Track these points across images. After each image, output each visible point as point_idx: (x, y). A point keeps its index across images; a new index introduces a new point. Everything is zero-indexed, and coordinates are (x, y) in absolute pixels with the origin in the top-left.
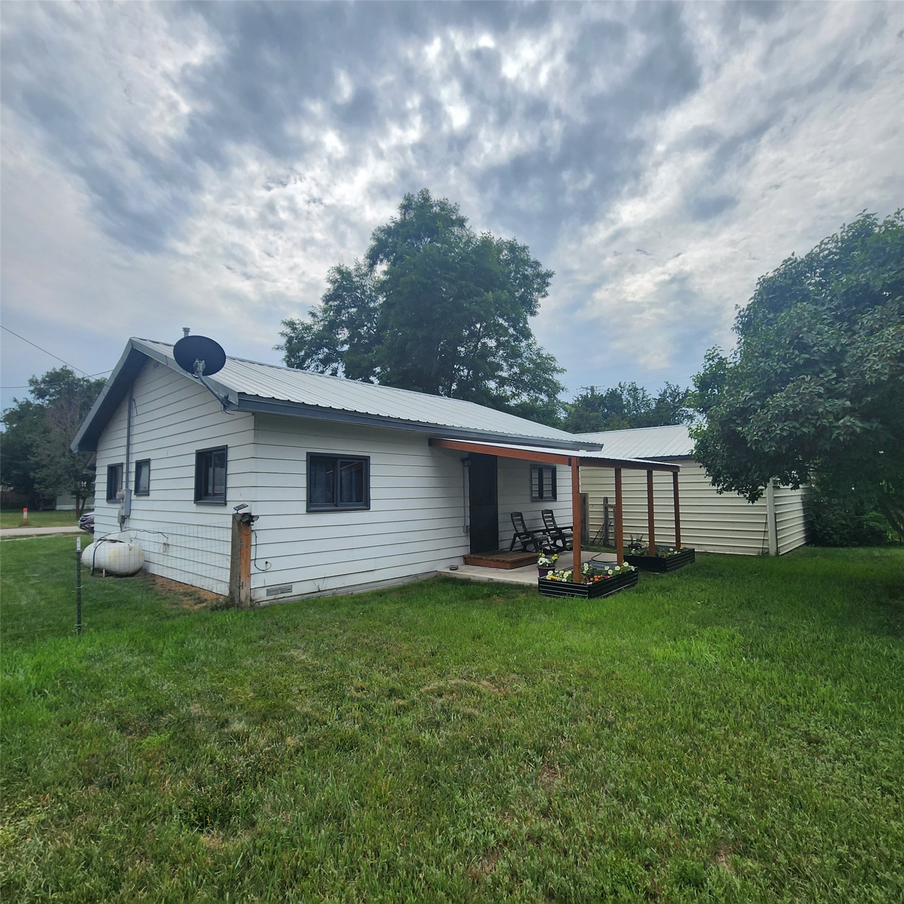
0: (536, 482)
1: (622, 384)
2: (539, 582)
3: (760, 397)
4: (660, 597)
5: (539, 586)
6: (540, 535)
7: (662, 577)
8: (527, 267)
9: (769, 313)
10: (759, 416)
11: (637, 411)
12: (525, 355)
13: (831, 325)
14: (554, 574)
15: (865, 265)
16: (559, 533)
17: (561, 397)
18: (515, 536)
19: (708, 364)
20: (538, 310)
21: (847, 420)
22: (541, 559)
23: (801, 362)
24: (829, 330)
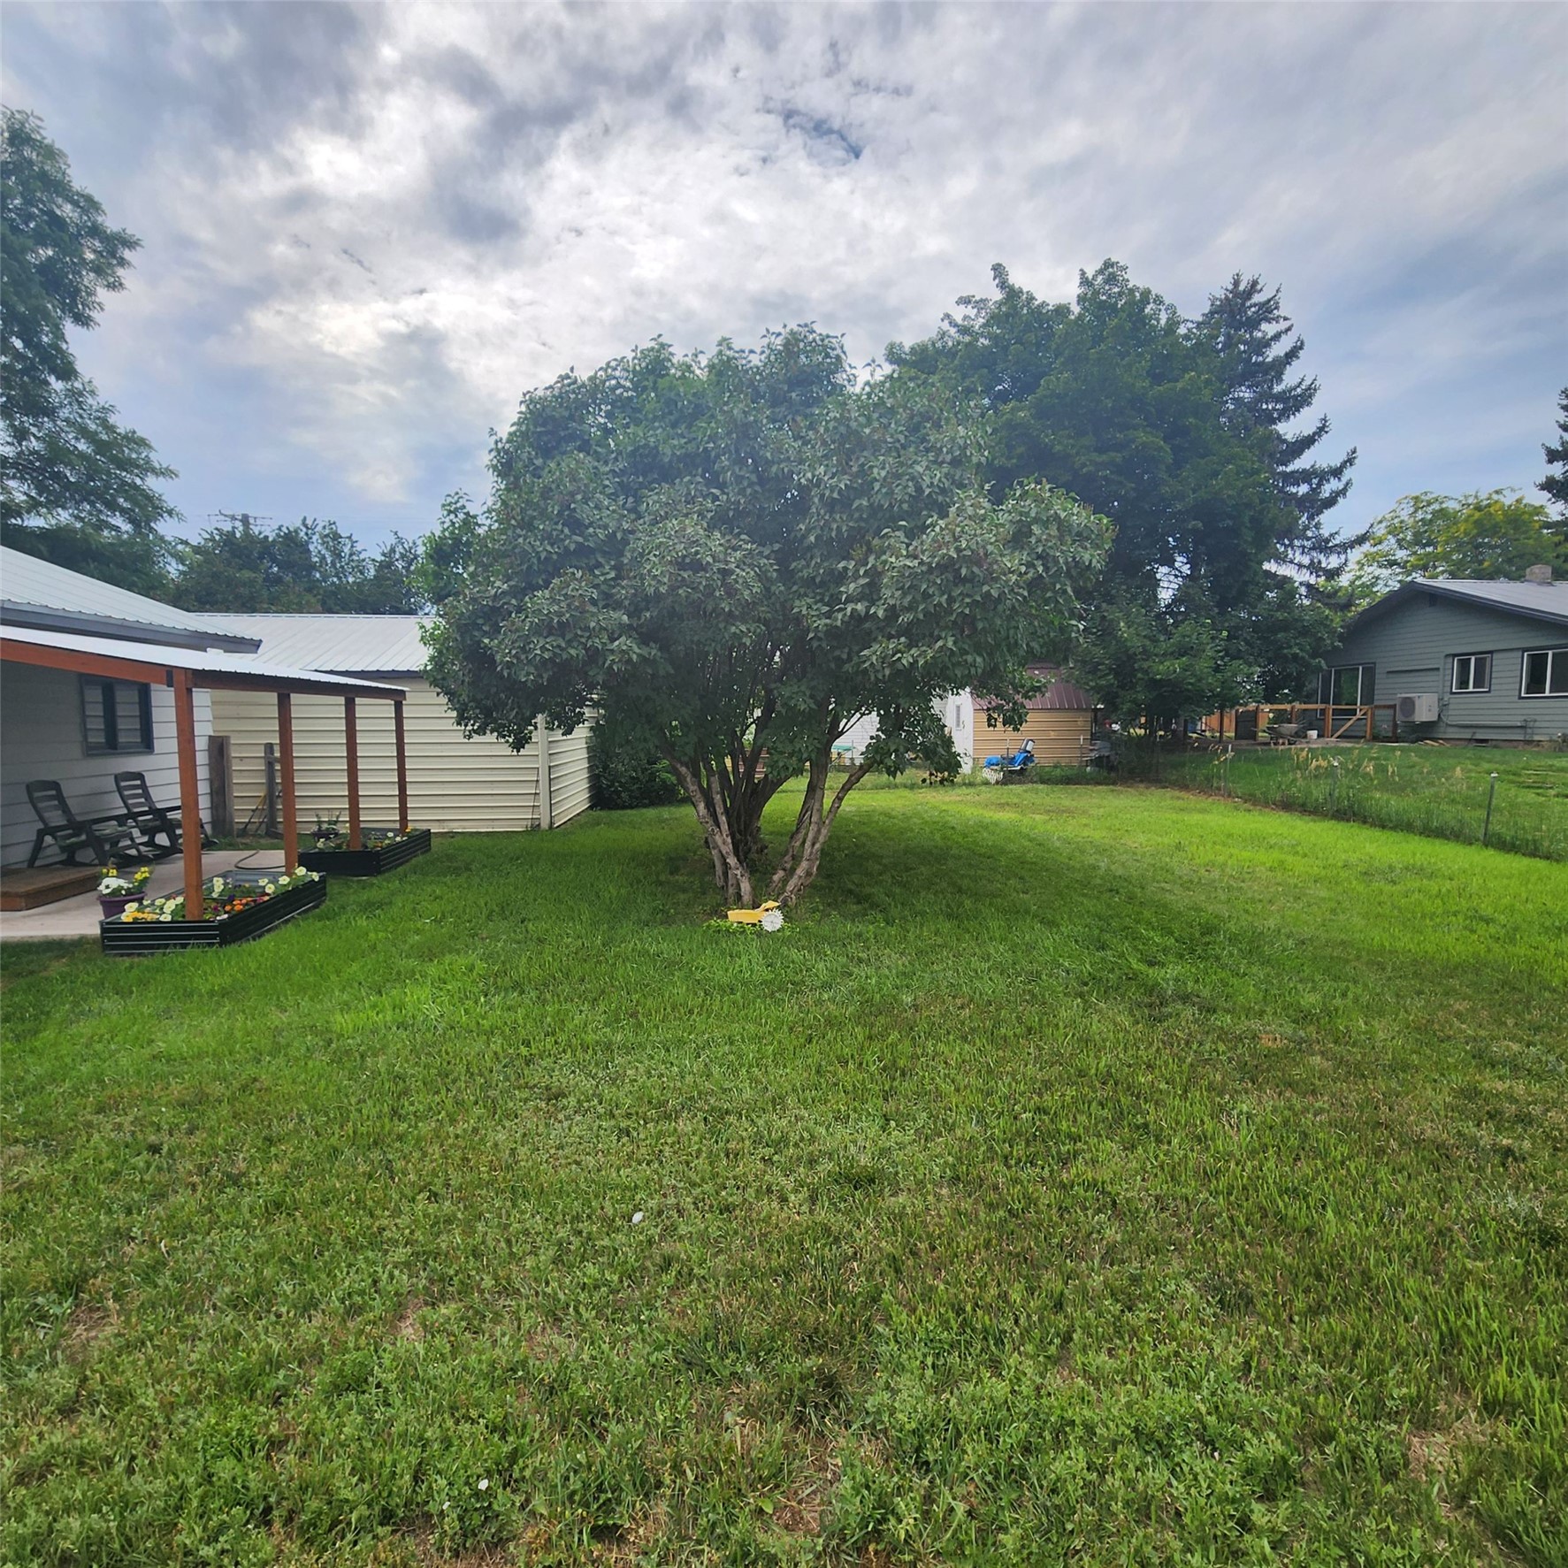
0: (96, 710)
1: (309, 522)
2: (104, 930)
3: (518, 592)
4: (362, 922)
5: (103, 938)
6: (110, 828)
7: (372, 885)
8: (60, 200)
9: (537, 458)
10: (513, 623)
11: (340, 578)
12: (64, 413)
13: (613, 497)
14: (141, 909)
15: (655, 418)
16: (160, 820)
17: (166, 528)
18: (41, 834)
19: (447, 520)
20: (94, 314)
21: (622, 643)
22: (106, 881)
23: (572, 547)
24: (610, 505)
